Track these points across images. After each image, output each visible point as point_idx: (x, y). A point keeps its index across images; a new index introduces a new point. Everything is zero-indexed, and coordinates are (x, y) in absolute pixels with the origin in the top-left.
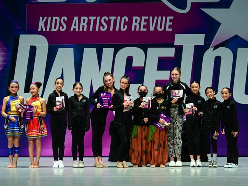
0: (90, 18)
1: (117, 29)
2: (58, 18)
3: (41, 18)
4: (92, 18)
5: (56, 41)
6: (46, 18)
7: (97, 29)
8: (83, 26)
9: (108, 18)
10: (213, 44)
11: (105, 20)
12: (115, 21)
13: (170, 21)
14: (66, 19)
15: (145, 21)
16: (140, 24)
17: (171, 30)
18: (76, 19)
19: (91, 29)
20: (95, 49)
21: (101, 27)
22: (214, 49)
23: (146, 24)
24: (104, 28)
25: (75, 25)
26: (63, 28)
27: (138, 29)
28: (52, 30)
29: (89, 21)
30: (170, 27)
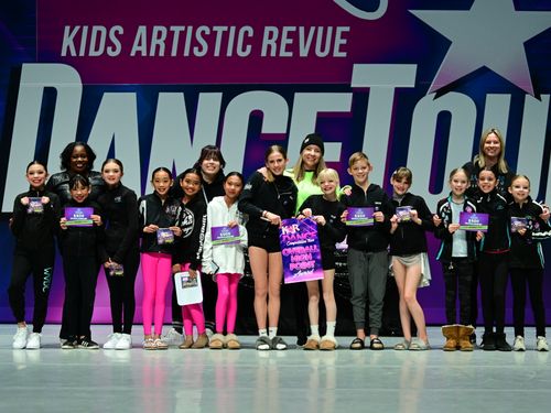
0: (172, 28)
1: (229, 53)
2: (103, 29)
3: (67, 28)
4: (177, 29)
5: (98, 78)
6: (77, 28)
7: (186, 53)
8: (158, 47)
9: (211, 29)
10: (435, 85)
11: (203, 33)
12: (226, 35)
13: (344, 35)
14: (121, 31)
15: (290, 35)
16: (278, 42)
17: (344, 54)
18: (142, 30)
19: (174, 53)
20: (181, 95)
21: (196, 49)
22: (435, 98)
23: (290, 41)
24: (201, 49)
25: (140, 44)
26: (114, 49)
27: (273, 54)
28: (90, 54)
29: (170, 35)
30: (342, 48)
